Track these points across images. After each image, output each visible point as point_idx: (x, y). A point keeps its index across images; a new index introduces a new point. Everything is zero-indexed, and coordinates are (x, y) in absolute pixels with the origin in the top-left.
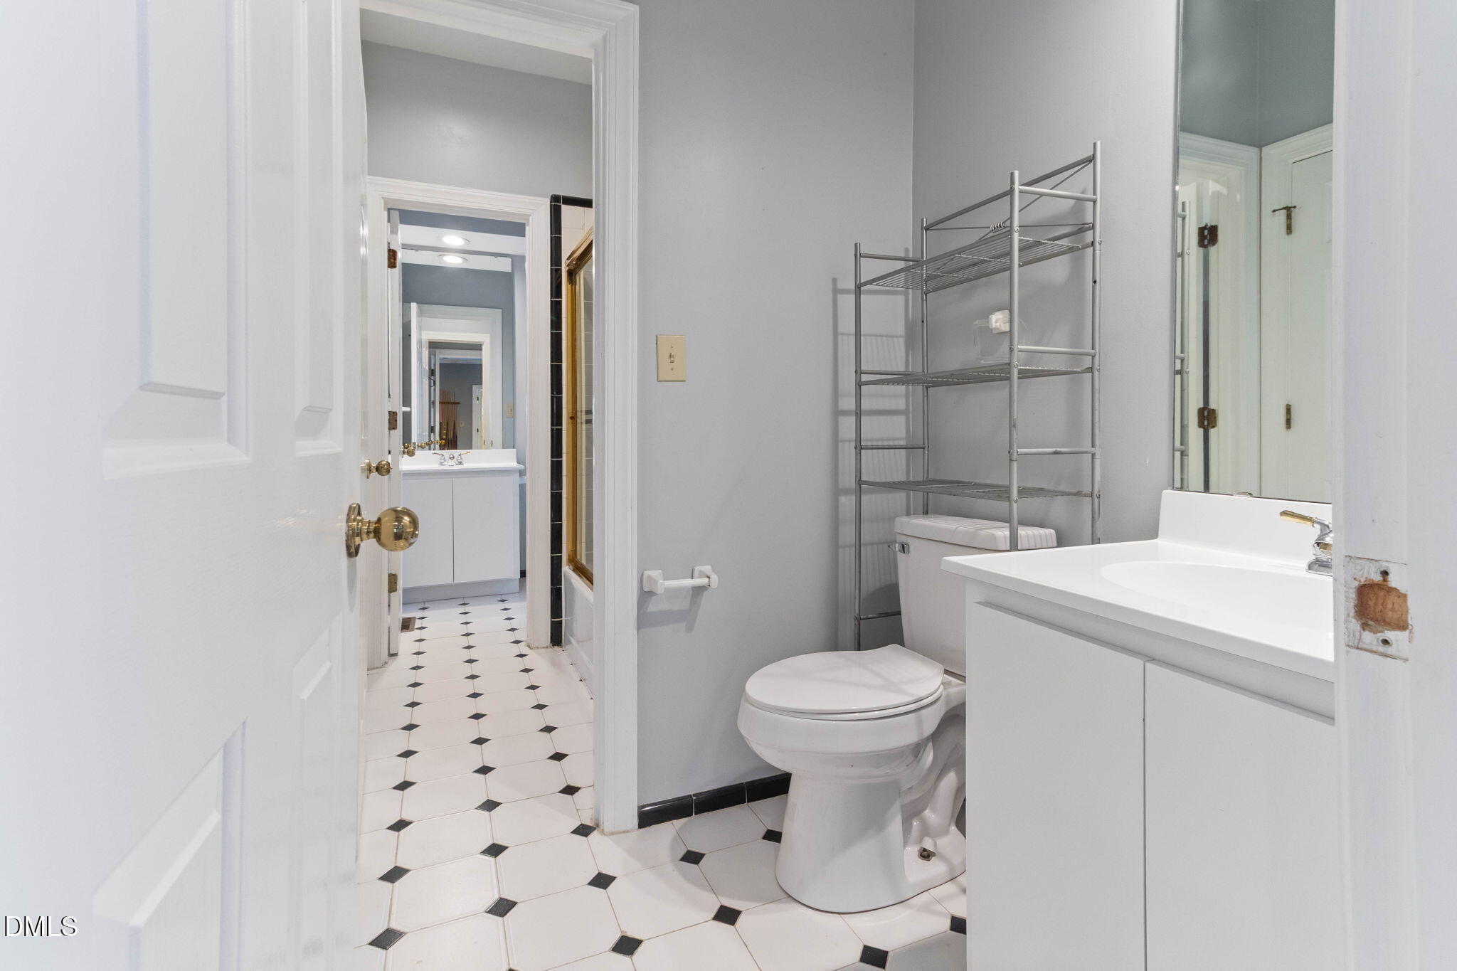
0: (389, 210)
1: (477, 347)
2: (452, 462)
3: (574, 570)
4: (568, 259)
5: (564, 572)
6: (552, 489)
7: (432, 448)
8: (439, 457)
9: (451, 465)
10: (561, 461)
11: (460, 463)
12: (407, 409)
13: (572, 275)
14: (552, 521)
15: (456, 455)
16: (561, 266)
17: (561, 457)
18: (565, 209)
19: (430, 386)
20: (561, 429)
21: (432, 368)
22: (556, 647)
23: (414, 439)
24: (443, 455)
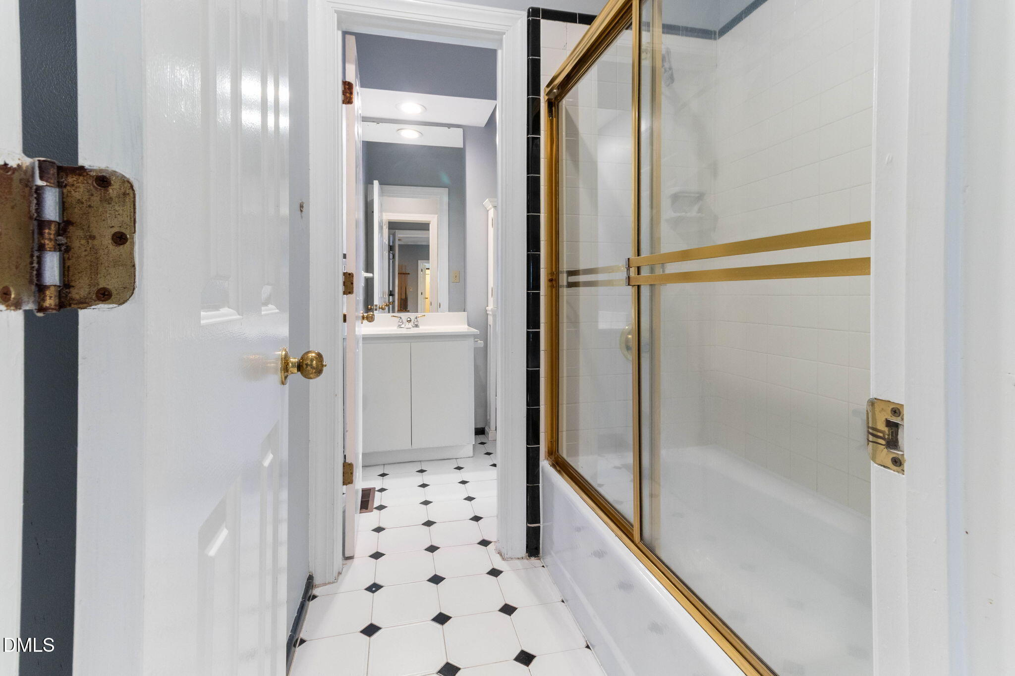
0: (345, 33)
1: (424, 227)
2: (410, 325)
3: (553, 466)
4: (548, 86)
5: (542, 467)
6: (528, 367)
7: (391, 311)
8: (397, 319)
9: (407, 330)
10: (539, 332)
11: (417, 326)
12: (370, 275)
13: (553, 105)
14: (528, 405)
15: (413, 318)
16: (539, 95)
17: (539, 328)
18: (545, 25)
19: (389, 259)
20: (539, 294)
21: (391, 244)
22: (533, 558)
23: (377, 301)
24: (401, 318)
